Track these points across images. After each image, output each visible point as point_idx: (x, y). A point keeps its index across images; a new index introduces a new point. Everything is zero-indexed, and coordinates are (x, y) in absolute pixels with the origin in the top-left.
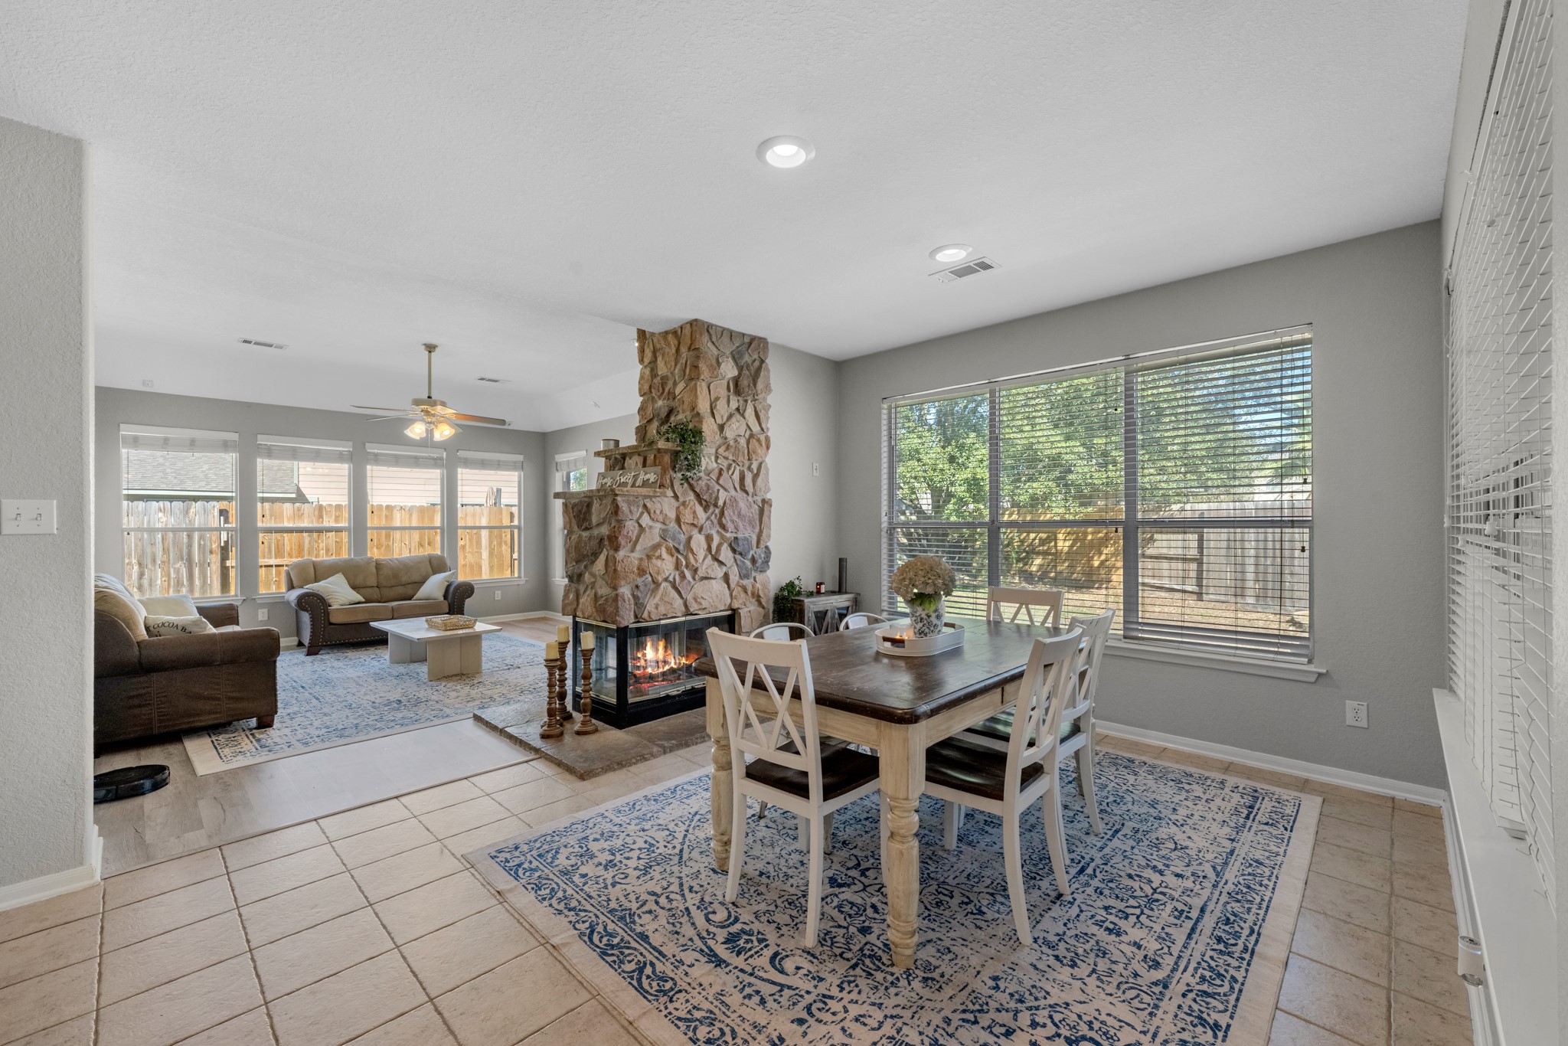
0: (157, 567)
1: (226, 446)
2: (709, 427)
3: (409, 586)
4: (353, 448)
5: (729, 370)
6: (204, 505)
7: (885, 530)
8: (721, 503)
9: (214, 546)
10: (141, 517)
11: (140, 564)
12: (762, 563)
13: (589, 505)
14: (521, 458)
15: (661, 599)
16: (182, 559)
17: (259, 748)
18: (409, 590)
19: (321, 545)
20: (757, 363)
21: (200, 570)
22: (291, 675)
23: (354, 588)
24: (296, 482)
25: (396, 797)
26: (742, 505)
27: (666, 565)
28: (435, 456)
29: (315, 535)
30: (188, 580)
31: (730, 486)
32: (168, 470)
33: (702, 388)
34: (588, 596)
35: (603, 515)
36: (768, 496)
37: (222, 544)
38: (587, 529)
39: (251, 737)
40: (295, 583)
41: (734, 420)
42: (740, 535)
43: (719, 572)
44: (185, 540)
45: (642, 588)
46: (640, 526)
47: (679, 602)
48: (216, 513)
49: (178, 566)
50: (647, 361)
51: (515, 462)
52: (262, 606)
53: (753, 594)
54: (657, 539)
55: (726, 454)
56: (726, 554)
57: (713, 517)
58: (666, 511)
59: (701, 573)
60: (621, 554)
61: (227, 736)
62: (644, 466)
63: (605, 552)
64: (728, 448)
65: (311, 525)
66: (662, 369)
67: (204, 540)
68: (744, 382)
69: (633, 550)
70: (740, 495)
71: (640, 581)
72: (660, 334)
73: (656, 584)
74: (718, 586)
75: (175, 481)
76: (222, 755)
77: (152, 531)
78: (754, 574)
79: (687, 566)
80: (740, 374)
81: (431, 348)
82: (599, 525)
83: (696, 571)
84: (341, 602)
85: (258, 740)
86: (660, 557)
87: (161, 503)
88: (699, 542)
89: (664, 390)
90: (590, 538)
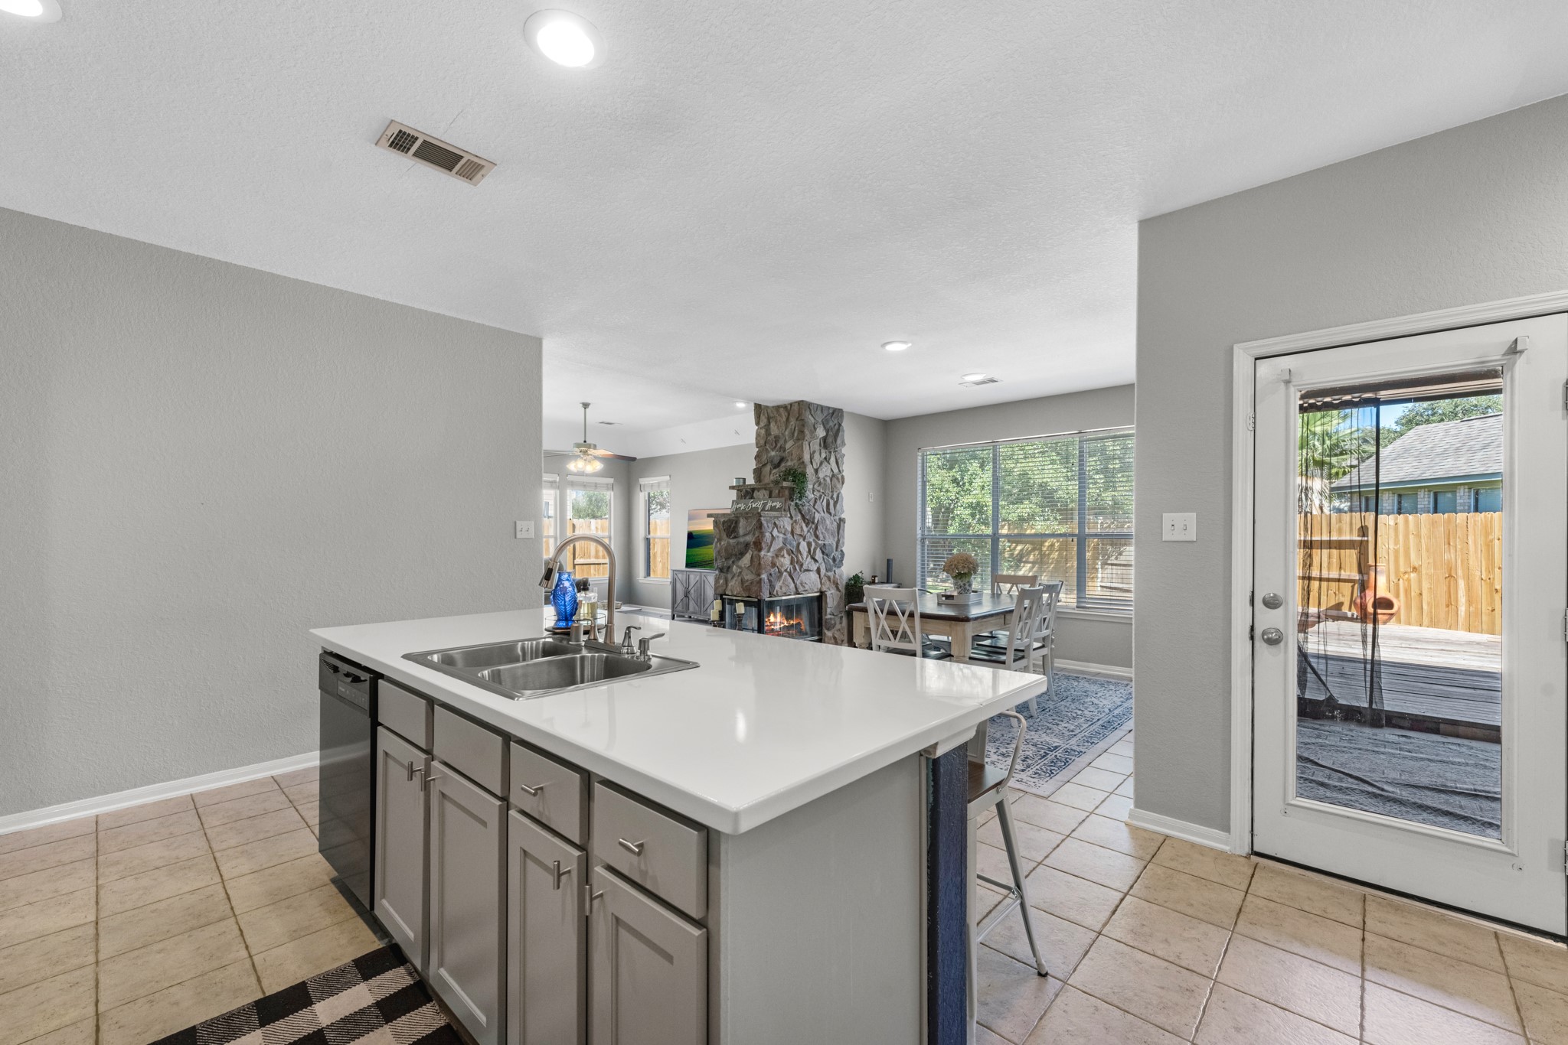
2: (810, 471)
5: (821, 432)
7: (919, 539)
8: (816, 521)
12: (838, 562)
13: (737, 522)
15: (783, 583)
20: (837, 426)
26: (828, 522)
27: (786, 561)
31: (820, 510)
33: (806, 444)
34: (736, 580)
35: (749, 529)
36: (843, 516)
38: (735, 537)
41: (823, 465)
42: (826, 543)
43: (814, 567)
45: (773, 575)
46: (772, 536)
47: (792, 585)
50: (762, 424)
53: (834, 582)
54: (781, 545)
55: (819, 488)
56: (819, 555)
57: (811, 530)
58: (786, 527)
59: (805, 567)
60: (762, 553)
62: (770, 496)
63: (750, 552)
64: (820, 485)
66: (774, 430)
68: (830, 440)
69: (768, 551)
70: (827, 515)
71: (772, 571)
72: (773, 407)
73: (780, 572)
74: (814, 576)
78: (834, 569)
79: (797, 562)
80: (827, 435)
81: (586, 406)
82: (745, 535)
83: (801, 565)
86: (783, 556)
88: (803, 546)
89: (776, 444)
90: (738, 544)
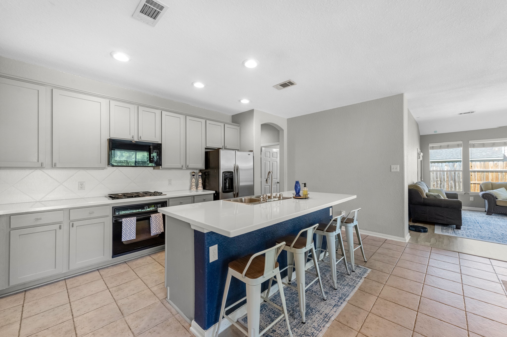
0: (445, 182)
1: (458, 146)
6: (459, 163)
10: (440, 168)
11: (440, 181)
16: (452, 180)
17: (453, 233)
21: (458, 184)
22: (476, 219)
24: (503, 153)
25: (489, 259)
30: (454, 187)
32: (454, 153)
39: (453, 230)
40: (483, 189)
44: (453, 174)
49: (451, 182)
52: (472, 196)
61: (447, 228)
65: (502, 170)
67: (459, 174)
75: (456, 156)
76: (443, 231)
77: (443, 171)
84: (503, 198)
85: (454, 231)
87: (446, 163)
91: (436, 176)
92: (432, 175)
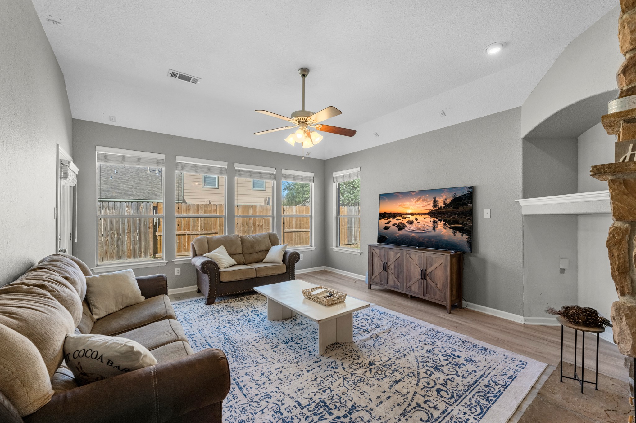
0: (125, 235)
3: (260, 253)
4: (228, 165)
6: (146, 204)
9: (150, 225)
11: (118, 234)
14: (312, 175)
16: (136, 231)
18: (259, 256)
19: (198, 225)
21: (144, 237)
23: (230, 255)
28: (270, 172)
29: (196, 219)
37: (154, 224)
40: (197, 252)
44: (138, 222)
48: (152, 208)
49: (134, 235)
51: (310, 177)
52: (178, 266)
67: (146, 222)
81: (304, 72)
84: (225, 266)
91: (110, 226)
92: (104, 223)
